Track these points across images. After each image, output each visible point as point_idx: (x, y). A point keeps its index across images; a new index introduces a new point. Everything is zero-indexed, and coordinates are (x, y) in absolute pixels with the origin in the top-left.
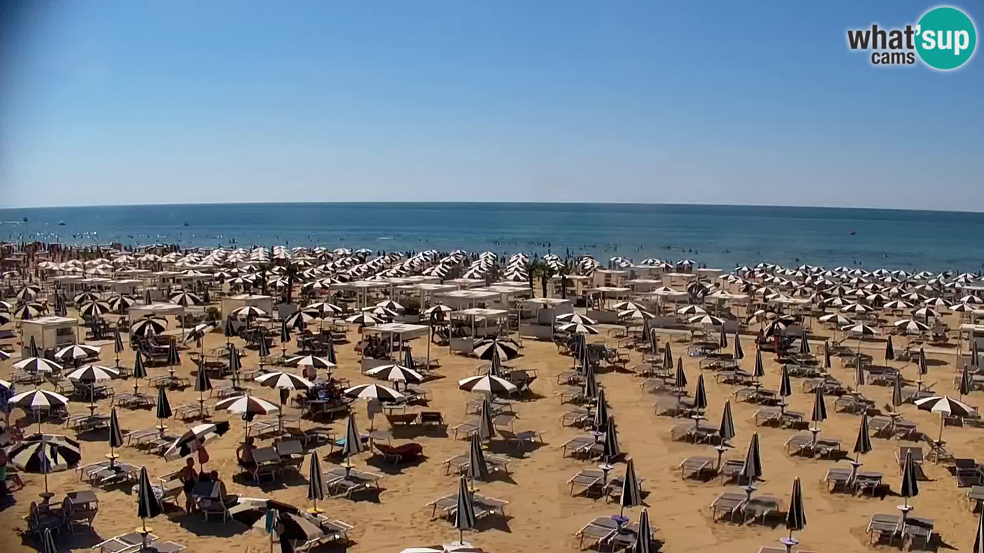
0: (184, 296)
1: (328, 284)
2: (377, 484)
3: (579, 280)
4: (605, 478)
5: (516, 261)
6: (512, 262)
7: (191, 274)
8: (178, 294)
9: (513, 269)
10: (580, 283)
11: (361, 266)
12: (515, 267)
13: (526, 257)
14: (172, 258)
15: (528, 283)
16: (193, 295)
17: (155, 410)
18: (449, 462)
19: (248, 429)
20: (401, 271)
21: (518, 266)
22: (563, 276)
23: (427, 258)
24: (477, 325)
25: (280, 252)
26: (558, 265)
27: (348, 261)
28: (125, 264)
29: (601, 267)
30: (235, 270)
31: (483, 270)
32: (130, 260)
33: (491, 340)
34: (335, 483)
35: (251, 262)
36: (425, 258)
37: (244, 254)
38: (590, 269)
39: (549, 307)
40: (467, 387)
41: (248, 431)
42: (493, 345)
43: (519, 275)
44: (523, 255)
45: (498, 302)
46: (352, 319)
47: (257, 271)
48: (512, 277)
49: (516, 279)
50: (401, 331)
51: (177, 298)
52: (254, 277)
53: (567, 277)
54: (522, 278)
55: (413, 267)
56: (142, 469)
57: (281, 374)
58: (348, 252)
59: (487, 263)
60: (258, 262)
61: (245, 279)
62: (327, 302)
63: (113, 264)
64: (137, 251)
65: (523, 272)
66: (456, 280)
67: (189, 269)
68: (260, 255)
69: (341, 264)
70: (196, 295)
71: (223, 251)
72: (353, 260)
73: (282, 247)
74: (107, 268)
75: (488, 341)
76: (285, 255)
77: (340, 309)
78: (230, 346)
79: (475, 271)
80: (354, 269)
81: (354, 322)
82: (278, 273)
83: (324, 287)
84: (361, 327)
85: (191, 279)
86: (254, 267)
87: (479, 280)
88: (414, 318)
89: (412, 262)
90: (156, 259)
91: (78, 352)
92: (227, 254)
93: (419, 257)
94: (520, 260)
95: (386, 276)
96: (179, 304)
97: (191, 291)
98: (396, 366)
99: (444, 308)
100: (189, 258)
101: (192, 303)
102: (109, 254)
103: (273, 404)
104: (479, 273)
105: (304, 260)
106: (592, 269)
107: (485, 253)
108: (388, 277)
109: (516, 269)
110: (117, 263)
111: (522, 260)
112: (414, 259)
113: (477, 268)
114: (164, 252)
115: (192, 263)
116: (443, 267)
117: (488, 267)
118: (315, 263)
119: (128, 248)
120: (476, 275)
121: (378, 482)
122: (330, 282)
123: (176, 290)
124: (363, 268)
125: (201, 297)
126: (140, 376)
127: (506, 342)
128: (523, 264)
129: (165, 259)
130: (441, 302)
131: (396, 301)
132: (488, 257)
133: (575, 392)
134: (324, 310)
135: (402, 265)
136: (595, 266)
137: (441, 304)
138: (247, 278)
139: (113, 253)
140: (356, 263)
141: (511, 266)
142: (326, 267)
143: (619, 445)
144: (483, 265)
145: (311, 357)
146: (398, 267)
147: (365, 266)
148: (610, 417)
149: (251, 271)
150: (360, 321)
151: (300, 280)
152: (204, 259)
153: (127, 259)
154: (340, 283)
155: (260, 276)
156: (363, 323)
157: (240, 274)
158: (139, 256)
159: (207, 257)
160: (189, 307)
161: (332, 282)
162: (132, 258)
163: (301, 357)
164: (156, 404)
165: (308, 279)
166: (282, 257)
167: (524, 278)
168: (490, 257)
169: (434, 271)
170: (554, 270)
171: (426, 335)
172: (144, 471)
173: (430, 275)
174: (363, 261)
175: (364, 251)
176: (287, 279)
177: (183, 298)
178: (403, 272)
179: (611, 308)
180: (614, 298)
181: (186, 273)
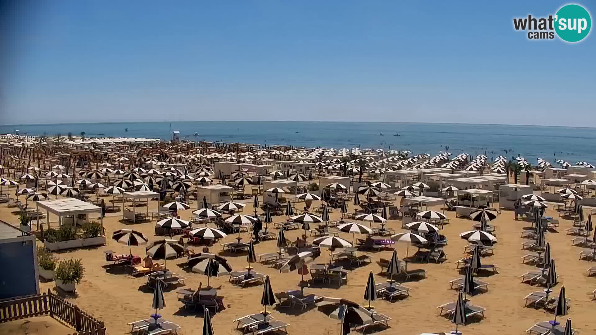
0: (297, 175)
1: (384, 171)
2: (408, 294)
3: (537, 174)
4: (547, 297)
5: (500, 161)
6: (496, 162)
7: (301, 163)
8: (294, 174)
9: (497, 166)
10: (538, 176)
11: (404, 161)
12: (498, 165)
13: (505, 159)
14: (291, 153)
15: (506, 175)
16: (302, 175)
17: (276, 241)
18: (453, 282)
19: (332, 256)
20: (428, 165)
21: (500, 164)
22: (527, 171)
23: (444, 157)
24: (474, 199)
25: (356, 152)
26: (524, 164)
27: (397, 158)
28: (262, 155)
29: (550, 166)
30: (328, 161)
31: (478, 166)
32: (265, 154)
33: (482, 209)
34: (383, 291)
35: (338, 157)
36: (443, 158)
37: (334, 152)
38: (544, 167)
39: (518, 190)
40: (466, 237)
41: (332, 258)
42: (482, 212)
43: (500, 169)
44: (503, 157)
45: (487, 186)
46: (398, 193)
47: (341, 162)
48: (496, 170)
49: (499, 172)
50: (427, 201)
51: (293, 177)
52: (339, 166)
53: (530, 172)
54: (502, 171)
55: (436, 163)
56: (267, 277)
57: (352, 224)
58: (396, 152)
59: (481, 161)
60: (342, 157)
61: (335, 167)
62: (383, 182)
63: (255, 156)
64: (270, 148)
65: (503, 168)
66: (462, 171)
67: (300, 160)
68: (344, 152)
69: (392, 159)
70: (305, 175)
71: (321, 150)
72: (399, 158)
73: (357, 148)
74: (251, 158)
75: (480, 209)
76: (358, 153)
77: (390, 186)
78: (324, 206)
79: (474, 166)
80: (400, 163)
81: (399, 195)
82: (354, 164)
83: (381, 173)
84: (403, 198)
85: (302, 166)
86: (339, 160)
87: (477, 172)
88: (436, 193)
89: (435, 159)
90: (281, 153)
91: (232, 206)
92: (323, 151)
93: (439, 157)
94: (501, 160)
95: (419, 168)
96: (294, 180)
97: (301, 173)
98: (423, 223)
99: (454, 188)
100: (301, 154)
101: (302, 180)
102: (253, 150)
103: (348, 242)
104: (476, 168)
105: (370, 156)
106: (545, 167)
107: (479, 156)
108: (421, 168)
109: (499, 166)
110: (257, 155)
111: (502, 160)
112: (436, 158)
113: (475, 165)
114: (286, 149)
115: (302, 156)
116: (454, 163)
117: (481, 164)
118: (376, 158)
119: (264, 147)
120: (474, 169)
121: (409, 292)
122: (385, 170)
123: (293, 172)
124: (406, 162)
125: (307, 176)
126: (269, 222)
127: (490, 210)
128: (503, 163)
129: (286, 154)
130: (452, 184)
131: (425, 183)
132: (481, 158)
133: (532, 243)
134: (381, 187)
135: (429, 161)
136: (547, 166)
137: (452, 186)
138: (335, 166)
139: (255, 149)
140: (401, 159)
141: (495, 164)
142: (383, 161)
143: (556, 277)
144: (478, 162)
145: (371, 214)
146: (427, 162)
147: (407, 161)
148: (552, 260)
149: (337, 161)
150: (403, 194)
151: (367, 168)
152: (310, 154)
153: (264, 153)
154: (390, 171)
155: (343, 165)
156: (404, 195)
157: (331, 164)
158: (271, 151)
159: (311, 153)
160: (300, 182)
161: (386, 170)
162: (266, 153)
163: (366, 214)
164: (278, 238)
165: (371, 168)
166: (356, 154)
167: (503, 172)
168: (483, 158)
169: (448, 166)
170: (522, 167)
171: (441, 204)
172: (268, 278)
173: (446, 168)
174: (405, 159)
175: (406, 152)
176: (359, 168)
177: (297, 177)
178: (430, 166)
179: (556, 192)
180: (558, 186)
181: (299, 162)
